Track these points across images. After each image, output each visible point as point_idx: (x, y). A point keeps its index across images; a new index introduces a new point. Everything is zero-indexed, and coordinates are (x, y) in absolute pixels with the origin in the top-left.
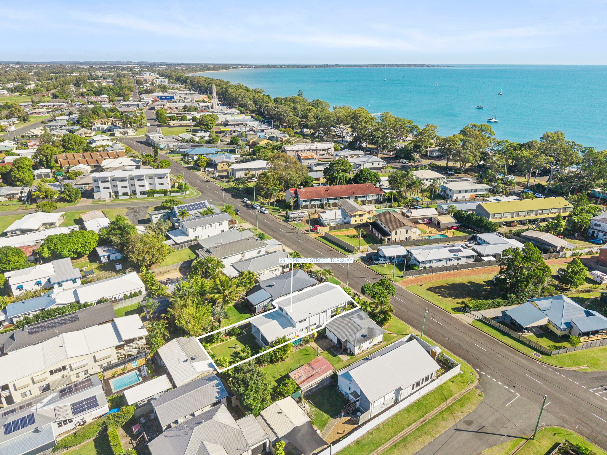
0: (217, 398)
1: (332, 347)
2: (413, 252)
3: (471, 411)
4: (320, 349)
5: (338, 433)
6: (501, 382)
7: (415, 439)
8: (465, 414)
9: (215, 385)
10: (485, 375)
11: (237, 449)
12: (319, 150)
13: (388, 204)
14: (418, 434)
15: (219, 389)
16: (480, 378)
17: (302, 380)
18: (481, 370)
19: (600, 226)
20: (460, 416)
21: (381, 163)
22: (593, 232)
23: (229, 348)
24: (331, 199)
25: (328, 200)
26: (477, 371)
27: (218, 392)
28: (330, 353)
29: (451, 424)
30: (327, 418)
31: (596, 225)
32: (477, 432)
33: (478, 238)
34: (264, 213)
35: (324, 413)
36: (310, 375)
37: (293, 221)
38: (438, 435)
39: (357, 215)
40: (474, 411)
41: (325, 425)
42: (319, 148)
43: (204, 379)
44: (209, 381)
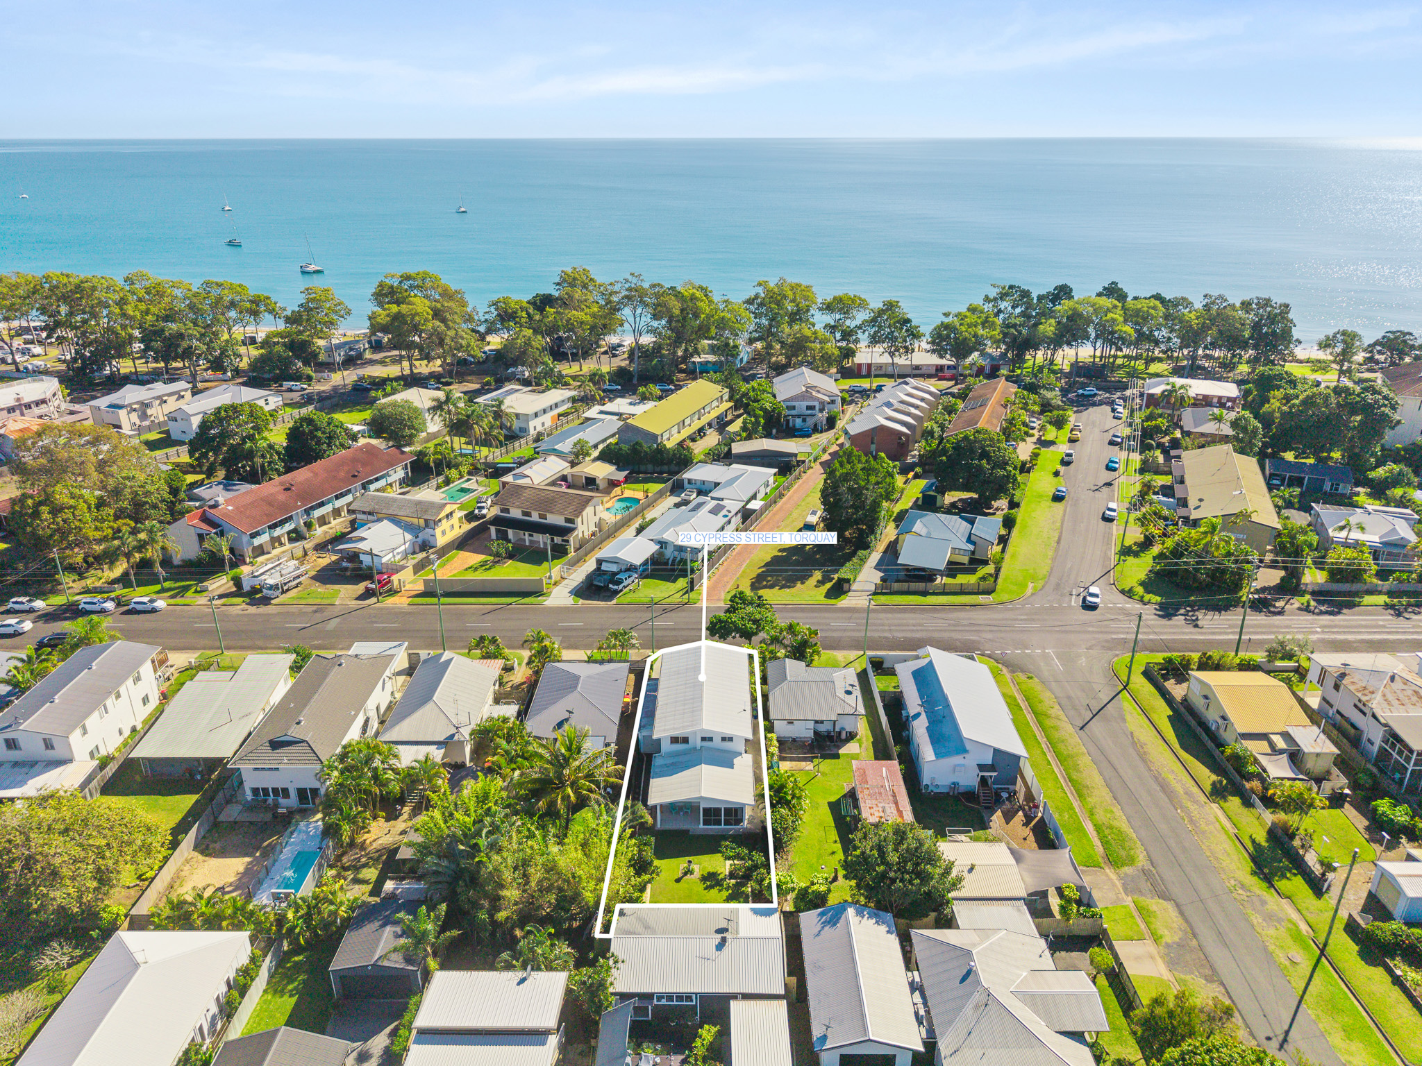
2: (668, 536)
5: (1025, 839)
9: (859, 919)
12: (28, 406)
13: (441, 479)
19: (794, 408)
21: (271, 399)
22: (788, 421)
23: (678, 880)
24: (313, 508)
25: (307, 512)
31: (789, 408)
33: (686, 482)
34: (154, 611)
36: (890, 798)
37: (283, 592)
39: (443, 518)
42: (26, 400)
43: (816, 931)
44: (835, 924)
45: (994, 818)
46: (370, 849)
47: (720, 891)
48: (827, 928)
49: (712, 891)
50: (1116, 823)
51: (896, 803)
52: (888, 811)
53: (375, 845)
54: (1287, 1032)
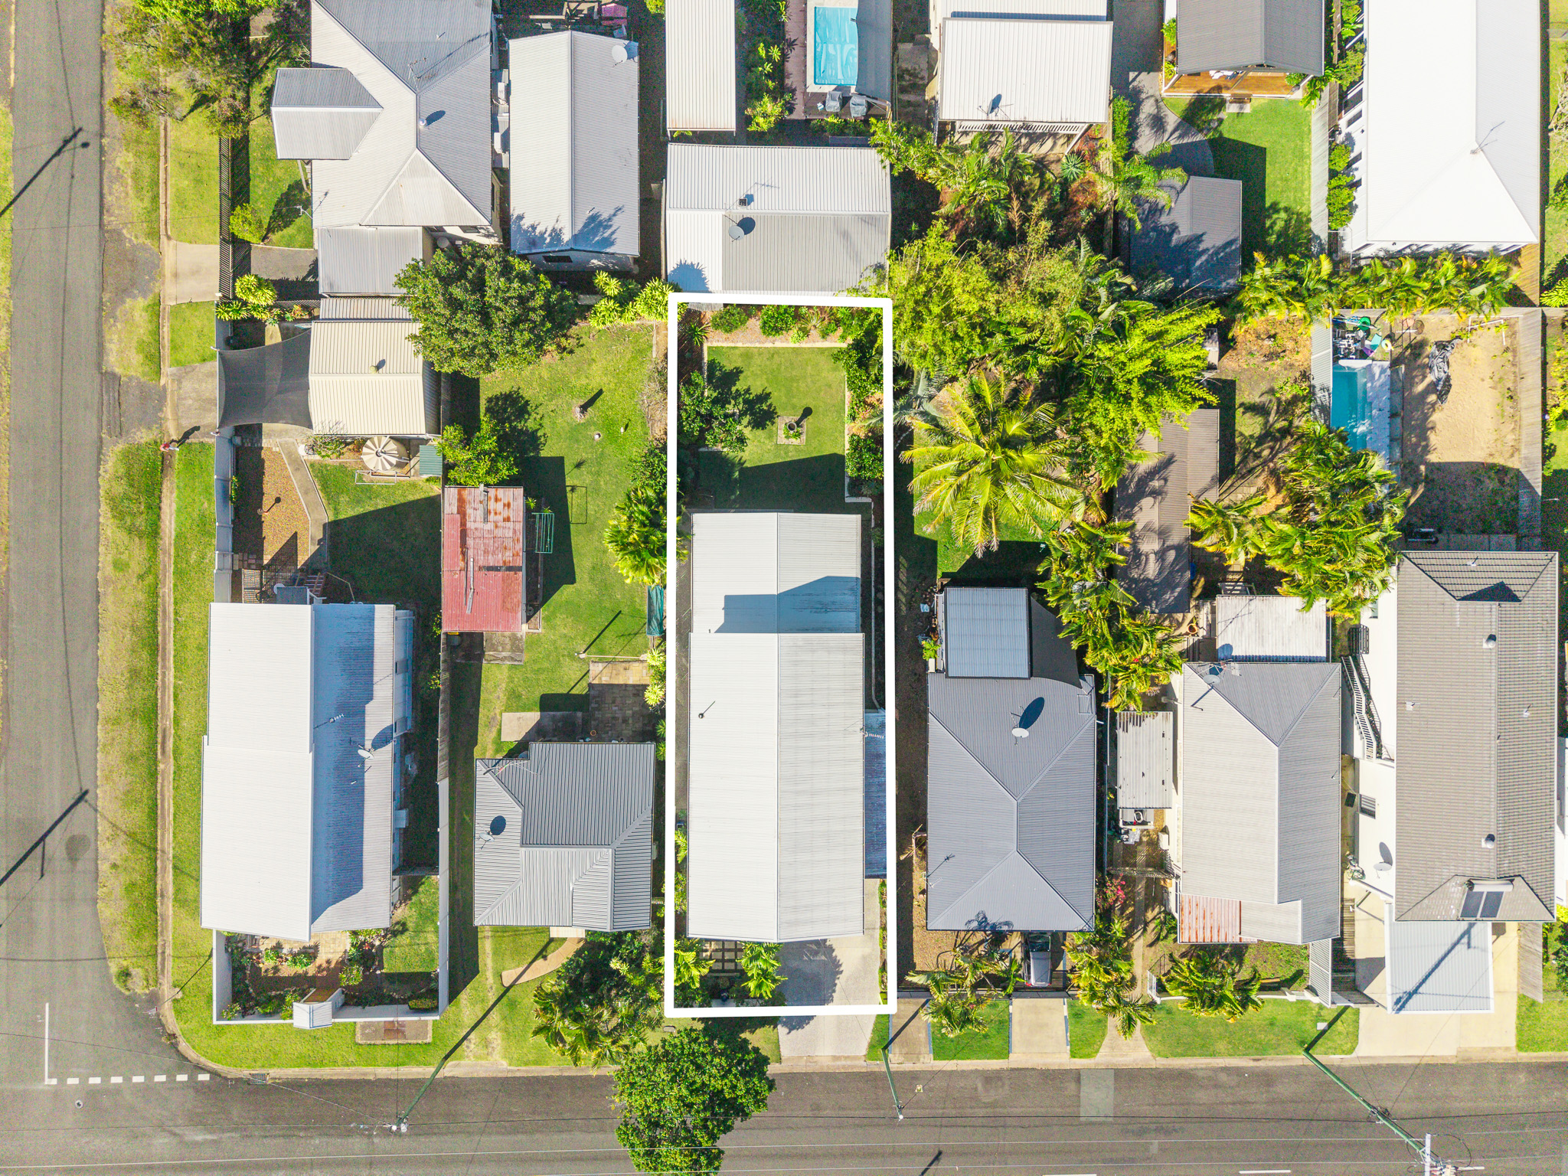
0: (521, 217)
1: (586, 722)
3: (100, 892)
4: (605, 680)
5: (278, 500)
6: (117, 1089)
7: (134, 673)
8: (104, 867)
9: (558, 226)
10: (171, 1077)
11: (326, 194)
14: (140, 694)
15: (542, 234)
16: (174, 1046)
17: (469, 511)
18: (199, 1088)
20: (111, 851)
23: (807, 412)
26: (203, 1069)
27: (534, 227)
28: (568, 696)
29: (105, 797)
30: (341, 507)
32: (42, 839)
35: (359, 510)
36: (470, 542)
38: (100, 735)
40: (95, 900)
41: (325, 487)
43: (620, 215)
44: (593, 218)
45: (312, 549)
46: (1264, 475)
47: (748, 391)
48: (605, 216)
49: (759, 392)
50: (122, 536)
51: (464, 534)
52: (480, 513)
53: (1260, 482)
54: (58, 153)
